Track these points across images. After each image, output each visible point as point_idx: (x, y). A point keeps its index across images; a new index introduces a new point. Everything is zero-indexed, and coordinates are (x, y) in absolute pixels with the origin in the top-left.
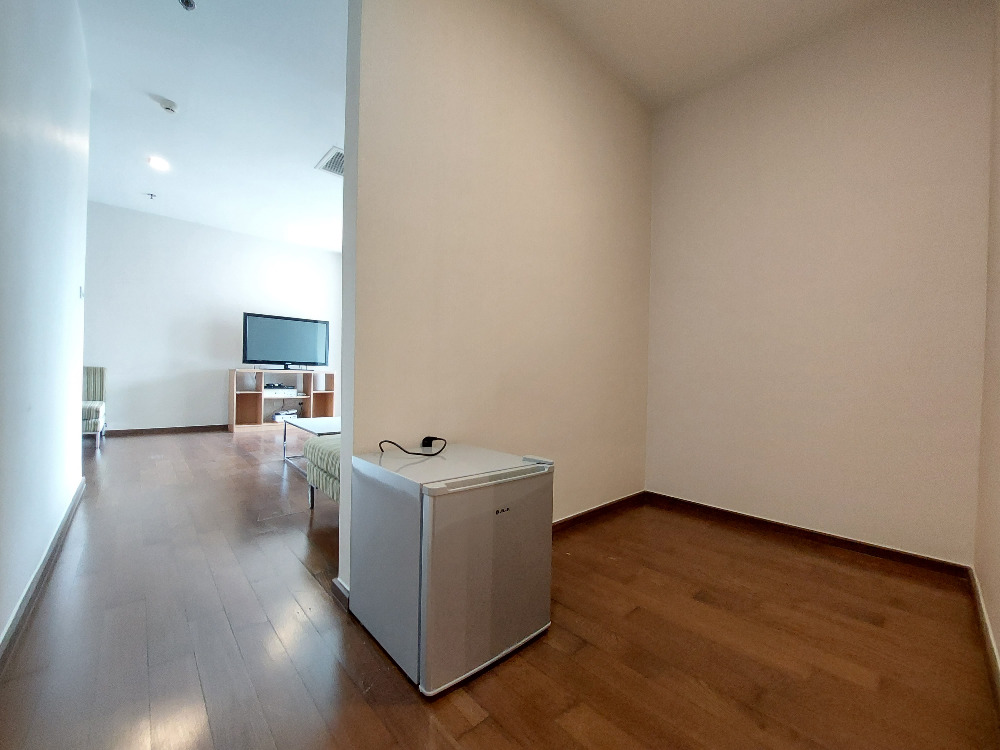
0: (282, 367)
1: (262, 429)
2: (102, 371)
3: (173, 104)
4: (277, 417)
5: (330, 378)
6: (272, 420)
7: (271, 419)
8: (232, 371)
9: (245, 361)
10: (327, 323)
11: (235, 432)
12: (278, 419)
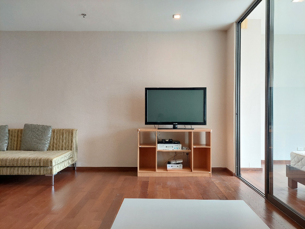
0: (171, 126)
1: (158, 173)
2: (72, 131)
4: (168, 165)
5: (208, 134)
6: (165, 168)
7: (163, 167)
8: (136, 130)
9: (147, 123)
10: (204, 89)
11: (139, 175)
12: (169, 166)
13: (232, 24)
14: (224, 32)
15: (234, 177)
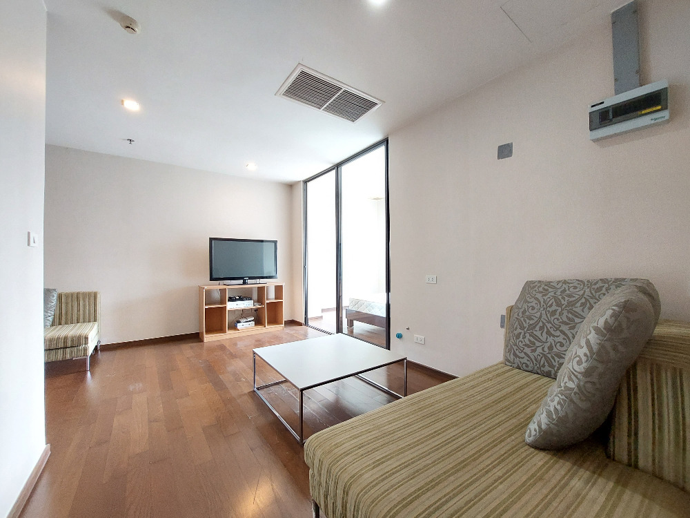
0: (241, 281)
1: (229, 334)
2: (95, 295)
3: (132, 21)
4: (238, 324)
5: (279, 289)
6: (236, 328)
7: (233, 327)
8: (201, 289)
9: (212, 279)
10: (275, 242)
11: (205, 340)
12: (239, 326)
13: (300, 181)
14: (290, 186)
15: (303, 326)
